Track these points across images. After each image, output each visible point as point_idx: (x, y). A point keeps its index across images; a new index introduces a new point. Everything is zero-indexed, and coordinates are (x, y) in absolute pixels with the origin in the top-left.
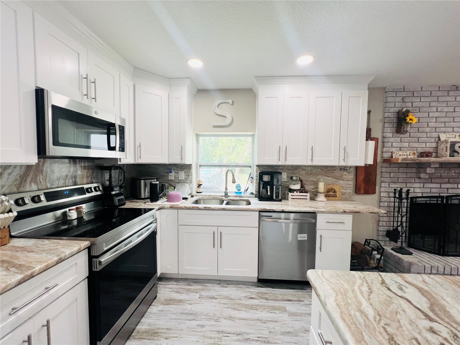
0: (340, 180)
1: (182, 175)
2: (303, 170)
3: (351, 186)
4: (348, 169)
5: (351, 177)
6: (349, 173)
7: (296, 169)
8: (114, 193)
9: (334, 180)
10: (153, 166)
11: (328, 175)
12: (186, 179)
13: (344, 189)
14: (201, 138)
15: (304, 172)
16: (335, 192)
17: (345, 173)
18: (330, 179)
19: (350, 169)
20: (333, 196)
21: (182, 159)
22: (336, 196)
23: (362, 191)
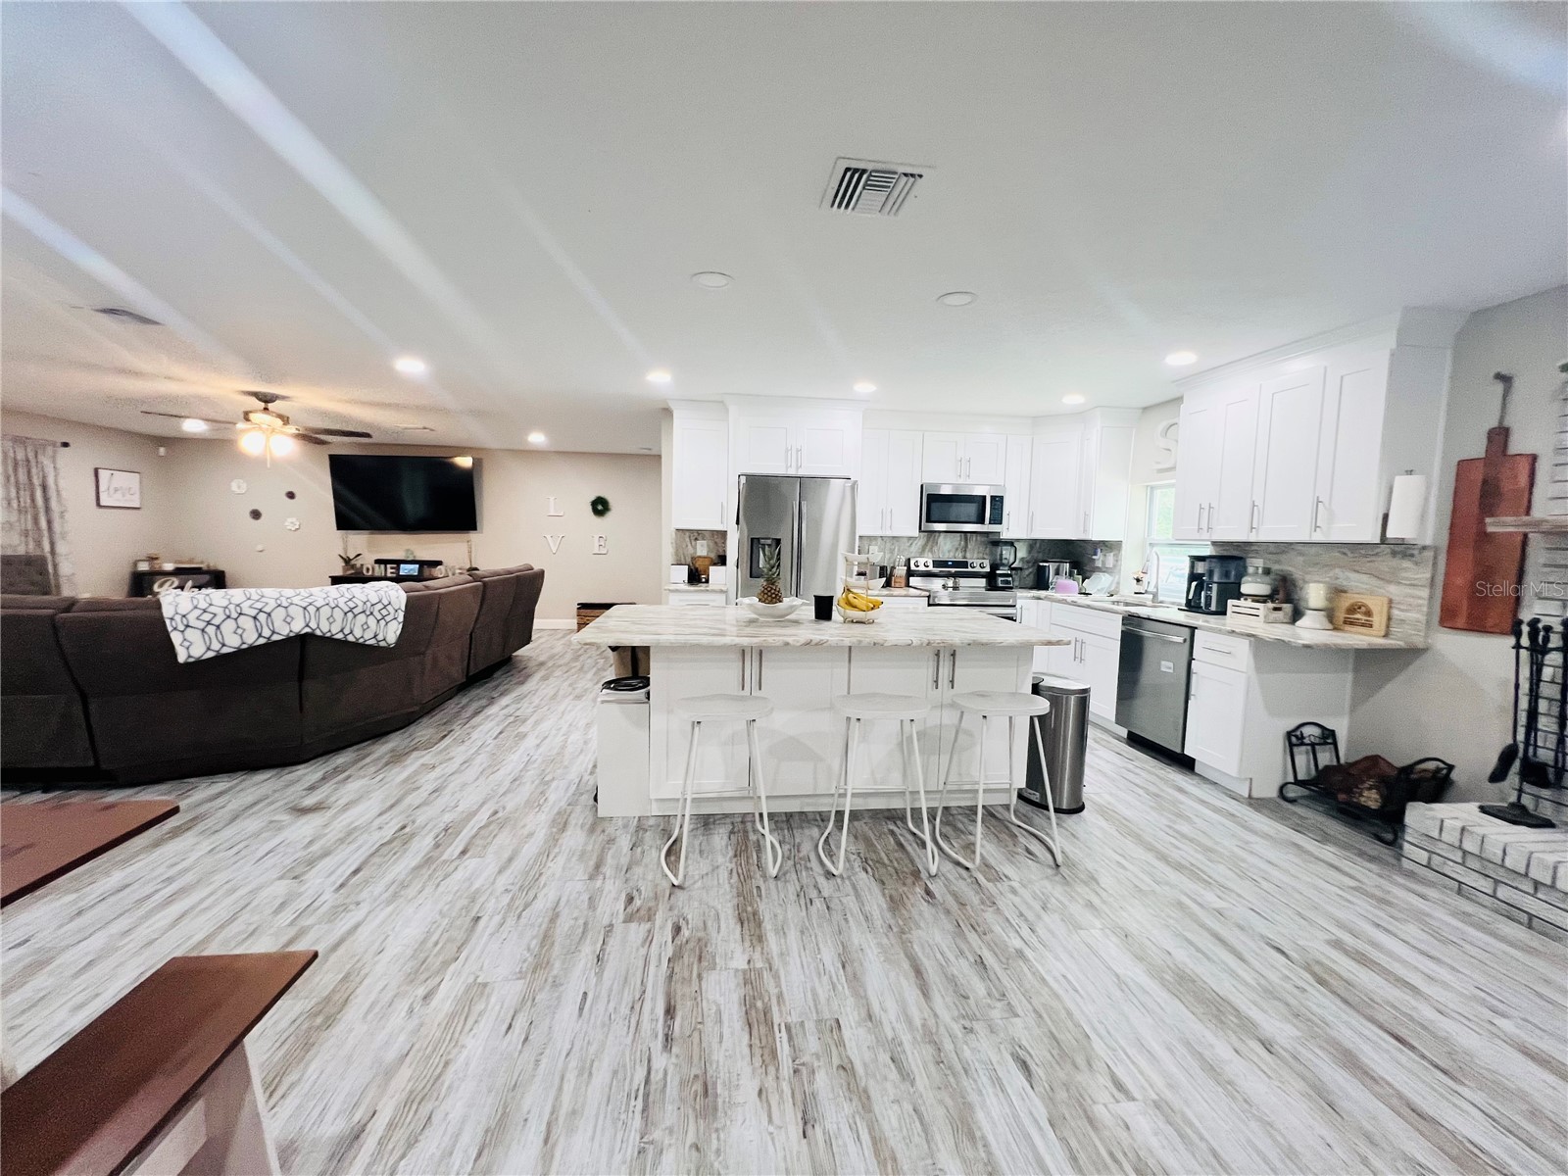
0: (1389, 582)
1: (1110, 559)
2: (1301, 554)
3: (1421, 602)
4: (1416, 552)
5: (1424, 575)
6: (1416, 564)
7: (1283, 552)
8: (998, 572)
9: (1374, 582)
10: (1082, 544)
11: (1357, 568)
12: (1115, 566)
13: (1402, 610)
14: (1158, 493)
15: (1301, 558)
16: (1369, 613)
17: (1406, 564)
18: (1365, 578)
19: (1420, 553)
20: (1363, 625)
21: (1085, 531)
22: (1371, 626)
23: (1461, 621)
